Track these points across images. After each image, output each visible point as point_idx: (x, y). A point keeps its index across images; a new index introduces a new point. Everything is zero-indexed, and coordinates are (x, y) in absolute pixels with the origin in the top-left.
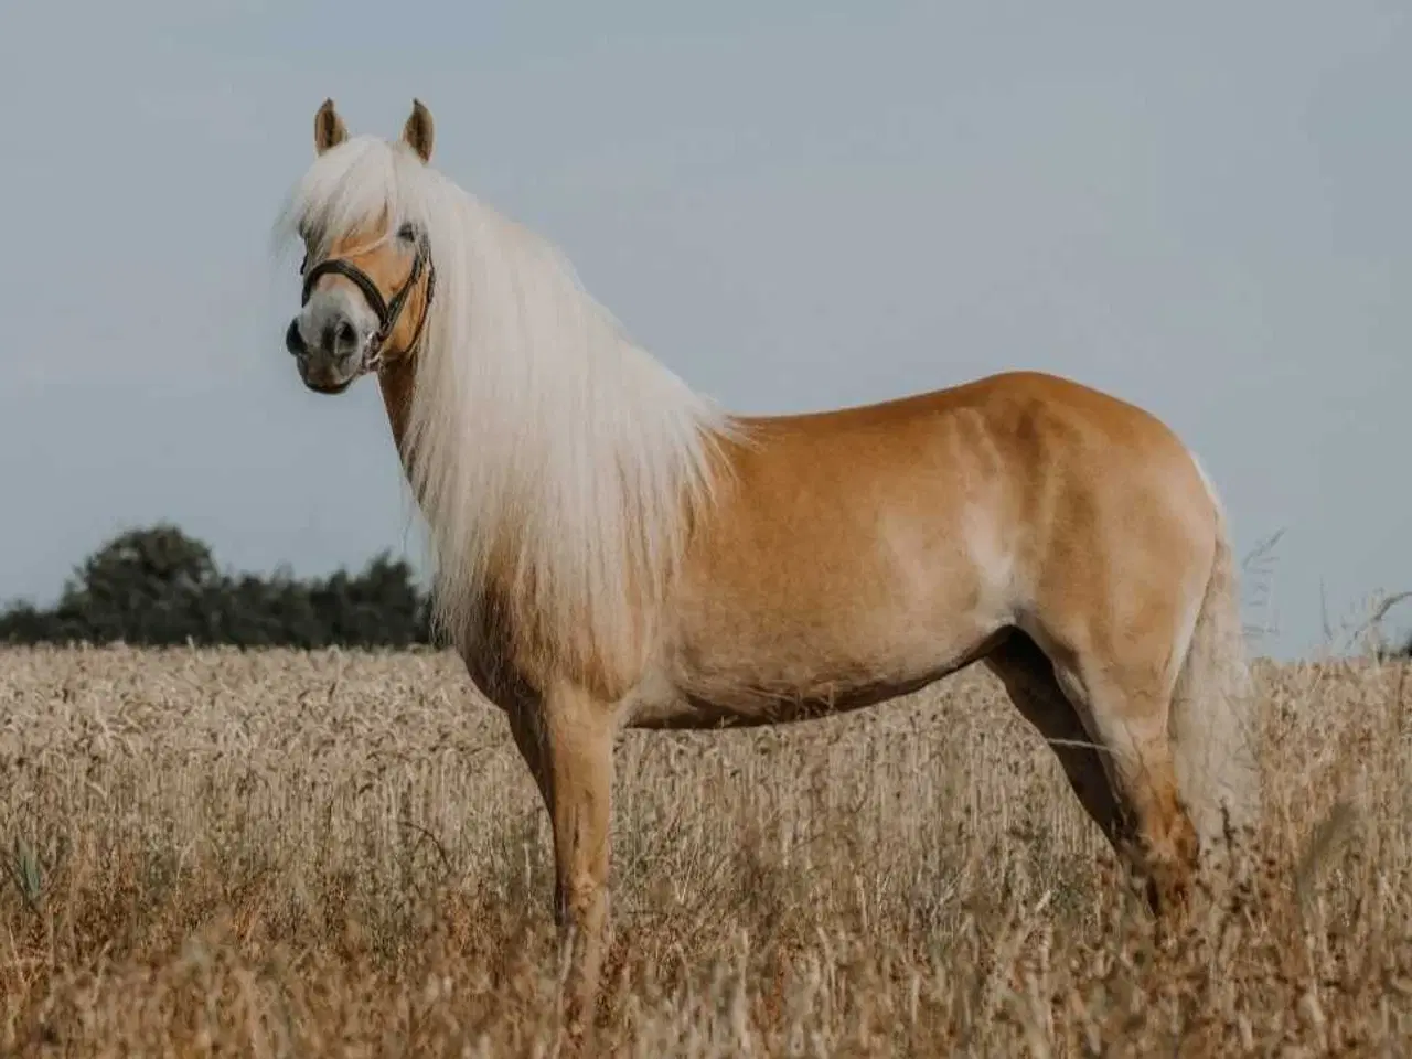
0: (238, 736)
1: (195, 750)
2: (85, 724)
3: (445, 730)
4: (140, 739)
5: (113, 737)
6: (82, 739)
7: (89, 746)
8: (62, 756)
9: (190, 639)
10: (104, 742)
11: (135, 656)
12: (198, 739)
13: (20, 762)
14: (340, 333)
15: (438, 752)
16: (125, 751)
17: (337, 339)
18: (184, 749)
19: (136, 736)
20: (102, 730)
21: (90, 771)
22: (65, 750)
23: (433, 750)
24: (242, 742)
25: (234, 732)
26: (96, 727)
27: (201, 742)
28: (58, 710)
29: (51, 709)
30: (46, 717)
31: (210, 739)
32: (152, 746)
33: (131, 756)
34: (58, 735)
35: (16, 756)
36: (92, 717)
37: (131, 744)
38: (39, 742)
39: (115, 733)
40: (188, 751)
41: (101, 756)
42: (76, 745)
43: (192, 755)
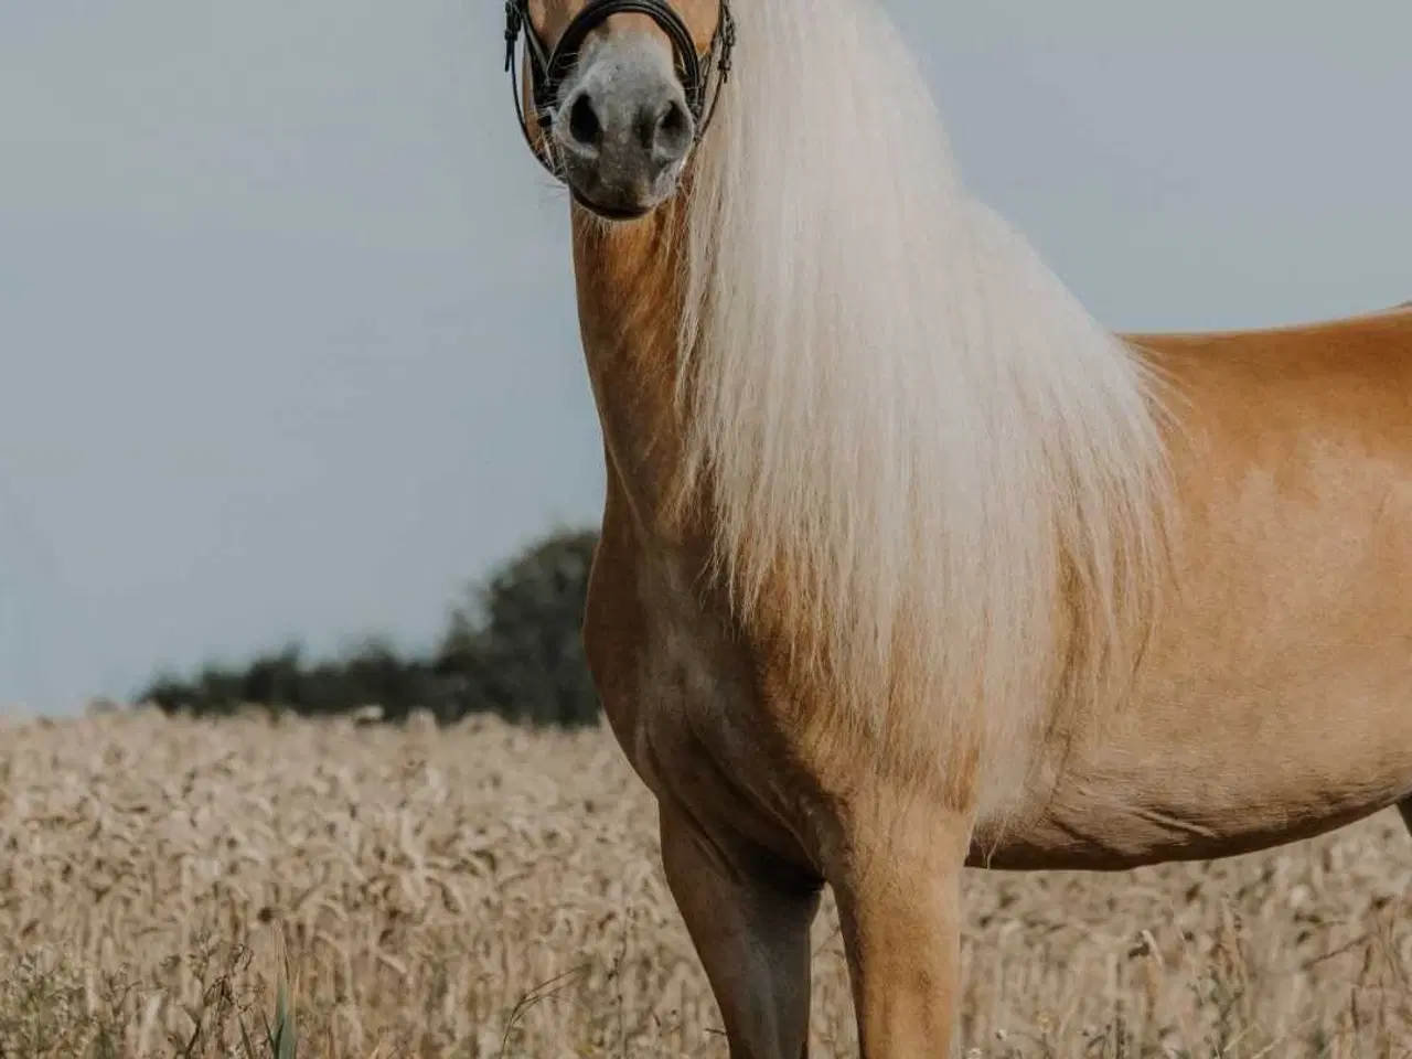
0: (646, 883)
1: (569, 906)
2: (382, 855)
3: (1010, 891)
4: (475, 884)
5: (429, 880)
6: (373, 880)
7: (386, 891)
8: (339, 908)
9: (604, 718)
10: (412, 889)
11: (509, 743)
12: (577, 888)
13: (265, 916)
14: (661, 119)
15: (993, 927)
16: (448, 902)
17: (657, 132)
18: (547, 905)
19: (467, 877)
20: (412, 867)
21: (385, 935)
22: (346, 898)
23: (984, 922)
24: (653, 899)
25: (639, 877)
26: (403, 861)
27: (581, 892)
28: (340, 829)
29: (331, 828)
30: (322, 840)
31: (597, 887)
32: (495, 898)
33: (456, 911)
34: (337, 874)
35: (259, 905)
36: (397, 844)
37: (456, 891)
38: (303, 882)
39: (432, 873)
40: (554, 909)
41: (405, 910)
42: (364, 889)
43: (561, 914)
